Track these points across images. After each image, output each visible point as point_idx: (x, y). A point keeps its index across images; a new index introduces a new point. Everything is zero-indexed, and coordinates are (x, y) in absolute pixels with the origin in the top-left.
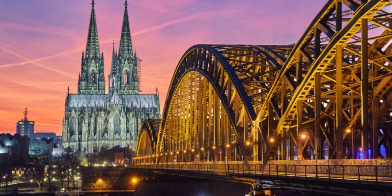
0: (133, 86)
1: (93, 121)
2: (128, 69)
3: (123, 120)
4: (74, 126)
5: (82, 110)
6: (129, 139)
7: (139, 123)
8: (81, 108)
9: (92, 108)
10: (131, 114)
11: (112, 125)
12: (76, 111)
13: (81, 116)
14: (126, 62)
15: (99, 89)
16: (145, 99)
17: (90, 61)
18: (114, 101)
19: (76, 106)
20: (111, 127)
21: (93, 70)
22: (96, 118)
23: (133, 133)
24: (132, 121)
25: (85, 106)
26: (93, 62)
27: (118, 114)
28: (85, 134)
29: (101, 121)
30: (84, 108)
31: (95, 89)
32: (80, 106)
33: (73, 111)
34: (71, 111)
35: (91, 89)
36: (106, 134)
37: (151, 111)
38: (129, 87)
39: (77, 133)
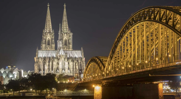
0: (69, 47)
2: (66, 38)
3: (67, 63)
4: (40, 66)
5: (45, 59)
6: (70, 73)
7: (74, 65)
8: (44, 57)
9: (50, 58)
10: (70, 60)
11: (61, 66)
12: (41, 59)
13: (44, 62)
14: (65, 34)
15: (52, 48)
16: (76, 53)
17: (47, 34)
18: (62, 54)
19: (41, 56)
20: (60, 66)
21: (49, 39)
22: (52, 62)
23: (71, 70)
24: (71, 63)
25: (46, 56)
26: (49, 34)
27: (64, 60)
28: (47, 70)
29: (55, 63)
30: (46, 57)
31: (50, 48)
32: (43, 56)
33: (40, 59)
34: (39, 59)
35: (48, 48)
36: (58, 70)
37: (79, 59)
38: (67, 47)
39: (42, 70)
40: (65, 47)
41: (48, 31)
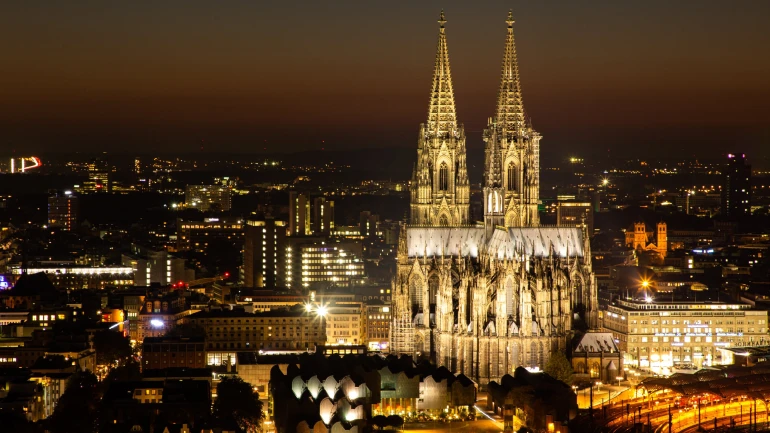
0: (525, 197)
1: (463, 295)
2: (516, 161)
3: (526, 297)
4: (418, 294)
5: (434, 263)
6: (538, 334)
7: (554, 298)
8: (432, 257)
10: (539, 283)
11: (504, 307)
12: (421, 264)
13: (432, 274)
14: (512, 145)
15: (457, 203)
16: (559, 237)
17: (436, 145)
19: (422, 253)
20: (502, 310)
21: (444, 163)
22: (469, 289)
23: (544, 322)
24: (543, 296)
25: (440, 253)
26: (444, 145)
27: (513, 280)
28: (447, 318)
29: (480, 297)
30: (438, 257)
31: (449, 203)
32: (429, 254)
33: (417, 263)
34: (411, 264)
35: (440, 203)
36: (491, 324)
37: (572, 263)
38: (519, 198)
39: (426, 310)
40: (509, 198)
41: (440, 133)
